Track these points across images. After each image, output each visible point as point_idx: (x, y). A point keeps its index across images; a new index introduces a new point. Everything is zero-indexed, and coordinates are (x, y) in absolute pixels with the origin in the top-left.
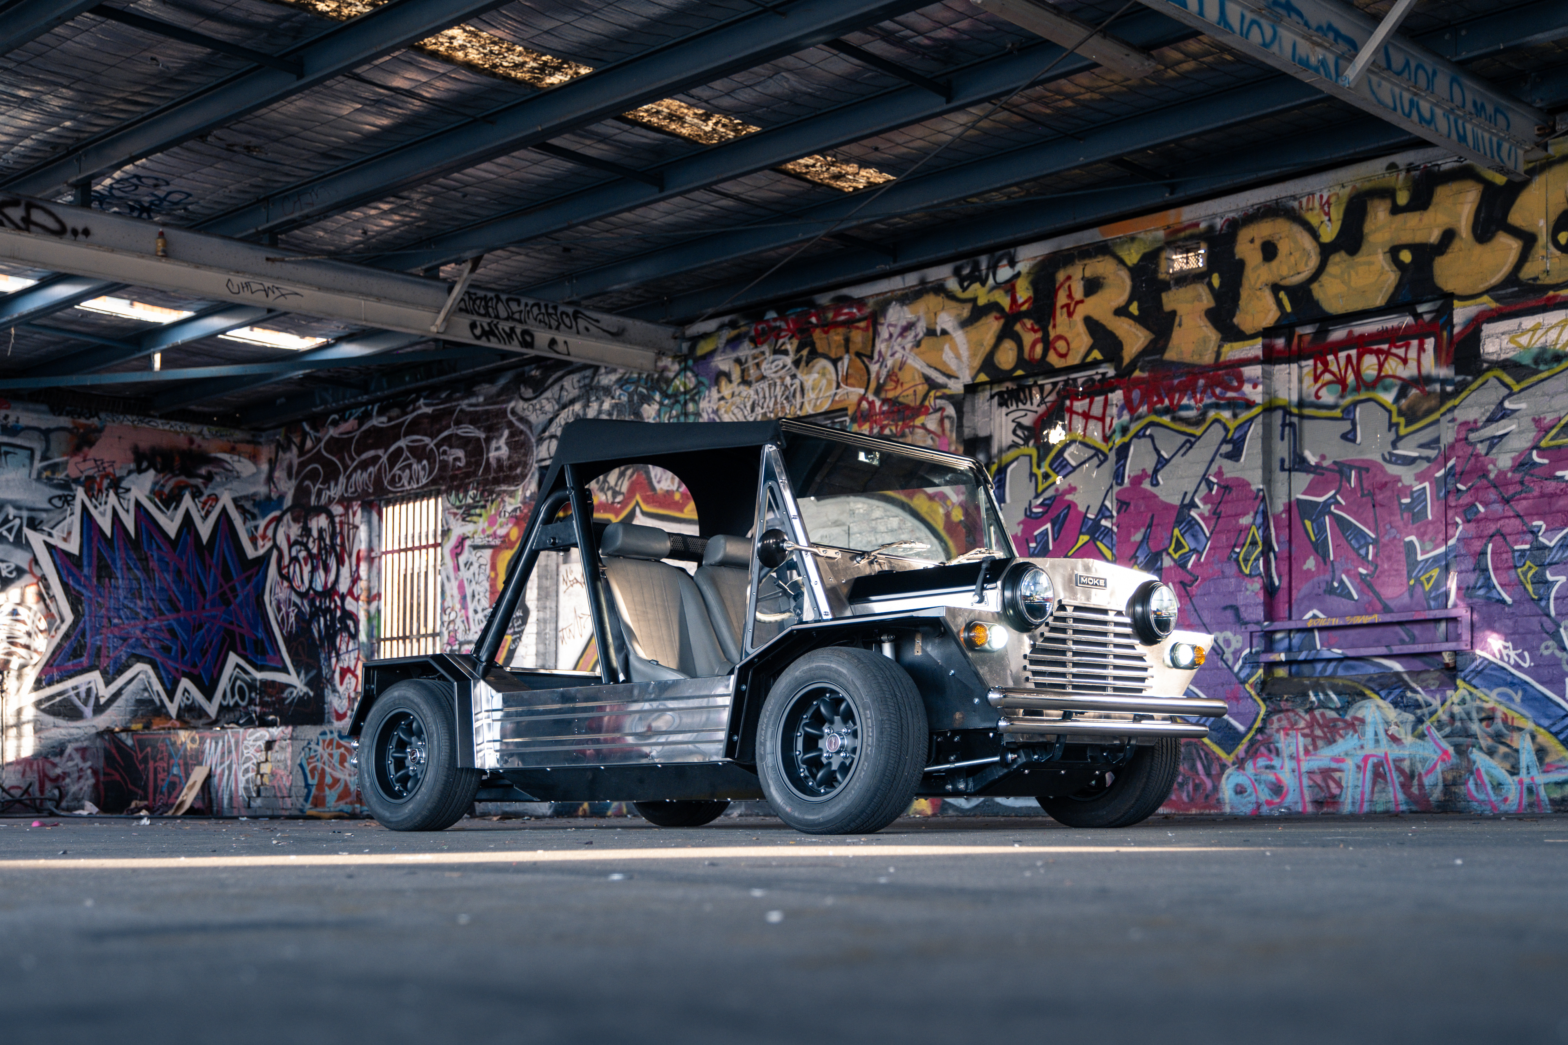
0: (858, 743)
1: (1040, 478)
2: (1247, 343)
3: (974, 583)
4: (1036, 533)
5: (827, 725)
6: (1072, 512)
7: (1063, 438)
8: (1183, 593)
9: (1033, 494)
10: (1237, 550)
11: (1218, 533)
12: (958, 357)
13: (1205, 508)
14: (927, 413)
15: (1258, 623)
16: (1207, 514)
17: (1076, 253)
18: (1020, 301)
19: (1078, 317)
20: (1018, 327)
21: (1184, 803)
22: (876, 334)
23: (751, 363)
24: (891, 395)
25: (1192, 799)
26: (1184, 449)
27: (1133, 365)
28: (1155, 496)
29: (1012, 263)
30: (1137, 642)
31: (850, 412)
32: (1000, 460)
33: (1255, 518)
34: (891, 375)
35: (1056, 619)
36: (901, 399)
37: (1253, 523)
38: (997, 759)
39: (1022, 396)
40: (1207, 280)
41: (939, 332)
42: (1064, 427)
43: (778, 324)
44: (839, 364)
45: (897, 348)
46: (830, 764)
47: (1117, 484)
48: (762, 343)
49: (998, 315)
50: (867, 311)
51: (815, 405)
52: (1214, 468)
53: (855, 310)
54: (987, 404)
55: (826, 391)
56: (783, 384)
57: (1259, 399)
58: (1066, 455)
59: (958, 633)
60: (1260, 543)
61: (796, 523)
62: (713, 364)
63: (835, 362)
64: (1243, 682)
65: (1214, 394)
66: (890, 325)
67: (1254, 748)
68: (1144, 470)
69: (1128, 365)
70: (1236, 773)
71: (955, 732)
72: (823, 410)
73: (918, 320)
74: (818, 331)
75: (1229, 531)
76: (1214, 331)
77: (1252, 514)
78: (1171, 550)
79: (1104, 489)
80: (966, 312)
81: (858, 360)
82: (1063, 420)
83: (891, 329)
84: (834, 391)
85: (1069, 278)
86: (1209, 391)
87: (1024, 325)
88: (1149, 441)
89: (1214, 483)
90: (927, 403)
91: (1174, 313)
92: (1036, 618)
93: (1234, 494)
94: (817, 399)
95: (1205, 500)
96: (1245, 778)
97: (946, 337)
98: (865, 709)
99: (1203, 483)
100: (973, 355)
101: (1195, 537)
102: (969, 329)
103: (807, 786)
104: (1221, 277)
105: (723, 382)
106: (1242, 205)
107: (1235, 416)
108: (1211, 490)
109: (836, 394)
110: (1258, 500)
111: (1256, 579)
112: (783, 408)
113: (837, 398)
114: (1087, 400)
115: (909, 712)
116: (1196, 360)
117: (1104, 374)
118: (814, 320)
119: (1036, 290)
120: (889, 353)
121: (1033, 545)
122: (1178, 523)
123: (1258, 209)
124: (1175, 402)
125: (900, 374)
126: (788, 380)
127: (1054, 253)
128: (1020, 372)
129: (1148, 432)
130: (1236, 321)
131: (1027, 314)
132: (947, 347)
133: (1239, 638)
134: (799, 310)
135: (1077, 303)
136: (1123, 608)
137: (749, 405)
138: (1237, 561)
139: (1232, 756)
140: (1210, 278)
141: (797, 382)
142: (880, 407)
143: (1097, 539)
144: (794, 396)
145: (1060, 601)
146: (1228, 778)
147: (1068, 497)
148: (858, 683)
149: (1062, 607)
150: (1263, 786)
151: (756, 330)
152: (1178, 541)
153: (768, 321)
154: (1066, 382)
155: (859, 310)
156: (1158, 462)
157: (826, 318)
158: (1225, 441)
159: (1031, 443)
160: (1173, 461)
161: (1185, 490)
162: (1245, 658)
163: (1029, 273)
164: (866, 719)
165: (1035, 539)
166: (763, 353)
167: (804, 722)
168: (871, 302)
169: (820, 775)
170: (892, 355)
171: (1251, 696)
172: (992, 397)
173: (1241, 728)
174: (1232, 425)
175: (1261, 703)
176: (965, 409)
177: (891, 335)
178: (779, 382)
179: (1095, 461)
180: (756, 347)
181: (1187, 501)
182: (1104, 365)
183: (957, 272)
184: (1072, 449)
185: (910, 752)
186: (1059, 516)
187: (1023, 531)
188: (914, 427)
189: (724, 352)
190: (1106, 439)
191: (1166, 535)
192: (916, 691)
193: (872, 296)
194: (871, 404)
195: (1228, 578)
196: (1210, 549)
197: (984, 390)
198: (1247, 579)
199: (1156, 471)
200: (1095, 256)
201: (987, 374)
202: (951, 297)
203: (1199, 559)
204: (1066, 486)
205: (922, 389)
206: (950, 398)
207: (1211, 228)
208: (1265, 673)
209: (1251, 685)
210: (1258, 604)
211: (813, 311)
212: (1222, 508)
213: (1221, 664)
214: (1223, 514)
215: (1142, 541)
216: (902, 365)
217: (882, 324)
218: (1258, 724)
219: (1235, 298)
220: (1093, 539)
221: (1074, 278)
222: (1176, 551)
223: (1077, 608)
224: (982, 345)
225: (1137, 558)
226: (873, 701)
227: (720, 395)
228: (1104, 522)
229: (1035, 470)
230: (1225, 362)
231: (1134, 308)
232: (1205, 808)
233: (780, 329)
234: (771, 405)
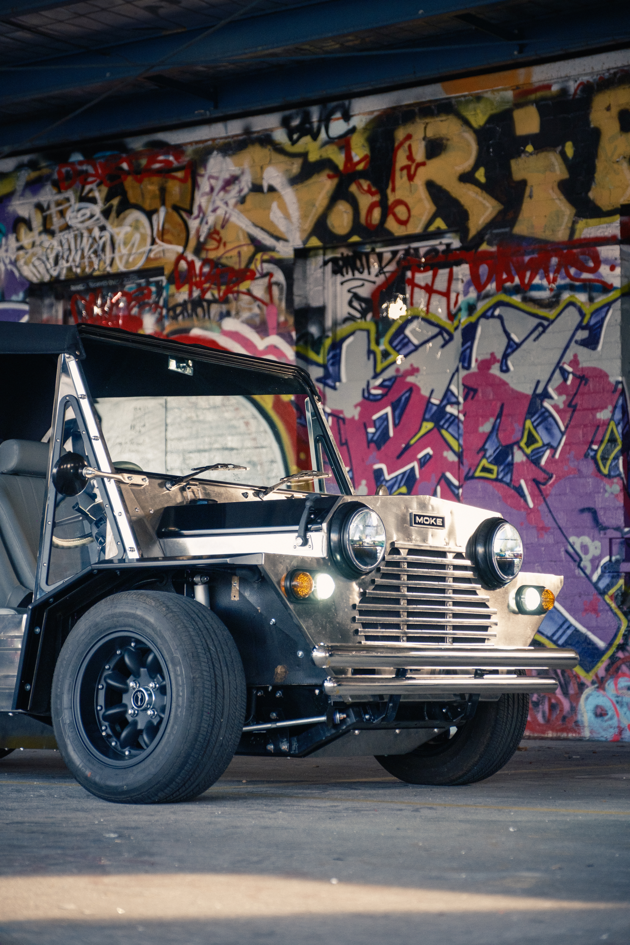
0: (166, 700)
1: (379, 357)
2: (603, 220)
3: (297, 523)
4: (375, 417)
5: (132, 677)
6: (414, 395)
7: (404, 313)
8: (537, 492)
9: (372, 374)
10: (595, 447)
11: (575, 427)
12: (287, 216)
13: (559, 400)
14: (252, 277)
15: (618, 529)
16: (561, 406)
17: (416, 109)
18: (356, 159)
19: (420, 181)
20: (353, 188)
21: (539, 725)
22: (195, 185)
23: (54, 210)
24: (212, 255)
25: (548, 721)
26: (536, 333)
27: (480, 237)
28: (505, 384)
29: (347, 117)
30: (479, 586)
31: (167, 272)
32: (335, 334)
33: (613, 412)
34: (214, 233)
35: (389, 564)
36: (224, 261)
37: (612, 419)
38: (323, 719)
39: (358, 264)
40: (559, 148)
41: (265, 189)
42: (404, 300)
43: (84, 167)
44: (155, 217)
45: (219, 203)
46: (135, 723)
47: (464, 367)
48: (67, 188)
49: (331, 173)
50: (185, 160)
51: (127, 262)
52: (569, 356)
53: (171, 158)
54: (320, 271)
55: (140, 246)
56: (90, 235)
57: (617, 282)
58: (408, 332)
59: (279, 583)
60: (619, 441)
61: (98, 445)
62: (10, 209)
63: (150, 214)
64: (603, 593)
65: (568, 275)
66: (211, 177)
67: (615, 666)
68: (492, 354)
69: (474, 237)
70: (596, 693)
71: (276, 688)
72: (136, 268)
73: (243, 173)
74: (130, 179)
75: (585, 426)
76: (568, 205)
77: (610, 408)
78: (522, 444)
79: (449, 372)
80: (296, 167)
81: (175, 215)
82: (404, 293)
83: (213, 182)
84: (148, 247)
85: (409, 137)
86: (563, 270)
87: (360, 186)
88: (498, 322)
89: (569, 373)
90: (252, 267)
91: (523, 183)
92: (366, 564)
93: (591, 384)
94: (130, 255)
95: (560, 390)
96: (605, 699)
97: (274, 194)
98: (174, 665)
99: (558, 372)
100: (304, 216)
101: (548, 430)
102: (299, 186)
103: (109, 746)
104: (575, 145)
105: (23, 230)
106: (598, 67)
107: (591, 300)
108: (565, 380)
109: (150, 251)
110: (617, 394)
111: (615, 480)
112: (91, 263)
113: (152, 255)
114: (430, 273)
115: (224, 669)
116: (547, 235)
117: (448, 245)
118: (125, 166)
119: (372, 149)
120: (210, 208)
121: (371, 430)
122: (530, 413)
123: (615, 74)
124: (526, 281)
125: (223, 233)
126: (96, 232)
127: (393, 109)
128: (355, 239)
129: (497, 312)
130: (591, 195)
131: (363, 174)
132: (275, 206)
133: (598, 544)
134: (108, 153)
135: (419, 165)
136: (463, 550)
137: (52, 257)
138: (594, 458)
139: (592, 675)
140: (563, 147)
141: (106, 235)
142: (201, 268)
143: (442, 427)
144: (103, 250)
145: (393, 544)
146: (587, 698)
147: (410, 379)
148: (167, 635)
149: (395, 551)
150: (625, 709)
151: (60, 173)
152: (530, 435)
153: (73, 164)
154: (407, 251)
155: (176, 159)
156: (508, 346)
157: (139, 165)
158: (580, 327)
159: (369, 316)
160: (524, 346)
161: (537, 378)
162: (605, 567)
163: (365, 129)
164: (176, 676)
165: (374, 424)
166: (68, 200)
167: (106, 673)
168: (190, 150)
169: (124, 734)
170: (214, 211)
171: (611, 610)
172: (325, 263)
173: (601, 644)
174: (588, 310)
175: (622, 617)
176: (295, 276)
177: (212, 189)
178: (86, 234)
179: (439, 340)
180: (59, 192)
181: (539, 391)
182: (448, 235)
183: (285, 123)
184: (414, 325)
185: (226, 714)
186: (399, 400)
187: (361, 414)
188: (238, 292)
189: (22, 195)
190: (451, 316)
191: (517, 427)
192: (231, 643)
193: (191, 143)
194: (191, 264)
195: (585, 477)
196: (565, 444)
197: (316, 255)
198: (605, 480)
199: (506, 356)
200: (438, 114)
201: (320, 239)
202: (279, 149)
203: (553, 455)
204: (407, 367)
205: (247, 250)
206: (279, 263)
207: (564, 91)
208: (626, 583)
209: (611, 597)
210: (618, 508)
211: (124, 155)
212: (578, 400)
213: (578, 572)
214: (578, 407)
215: (491, 432)
216: (225, 222)
217: (202, 176)
218: (619, 640)
219: (591, 170)
220: (438, 427)
221: (415, 137)
222: (528, 445)
223: (411, 552)
224: (314, 205)
225: (486, 450)
226: (184, 656)
227: (18, 244)
228: (449, 409)
229: (373, 347)
230: (580, 240)
231: (480, 175)
232: (562, 730)
233: (86, 174)
234: (78, 259)
